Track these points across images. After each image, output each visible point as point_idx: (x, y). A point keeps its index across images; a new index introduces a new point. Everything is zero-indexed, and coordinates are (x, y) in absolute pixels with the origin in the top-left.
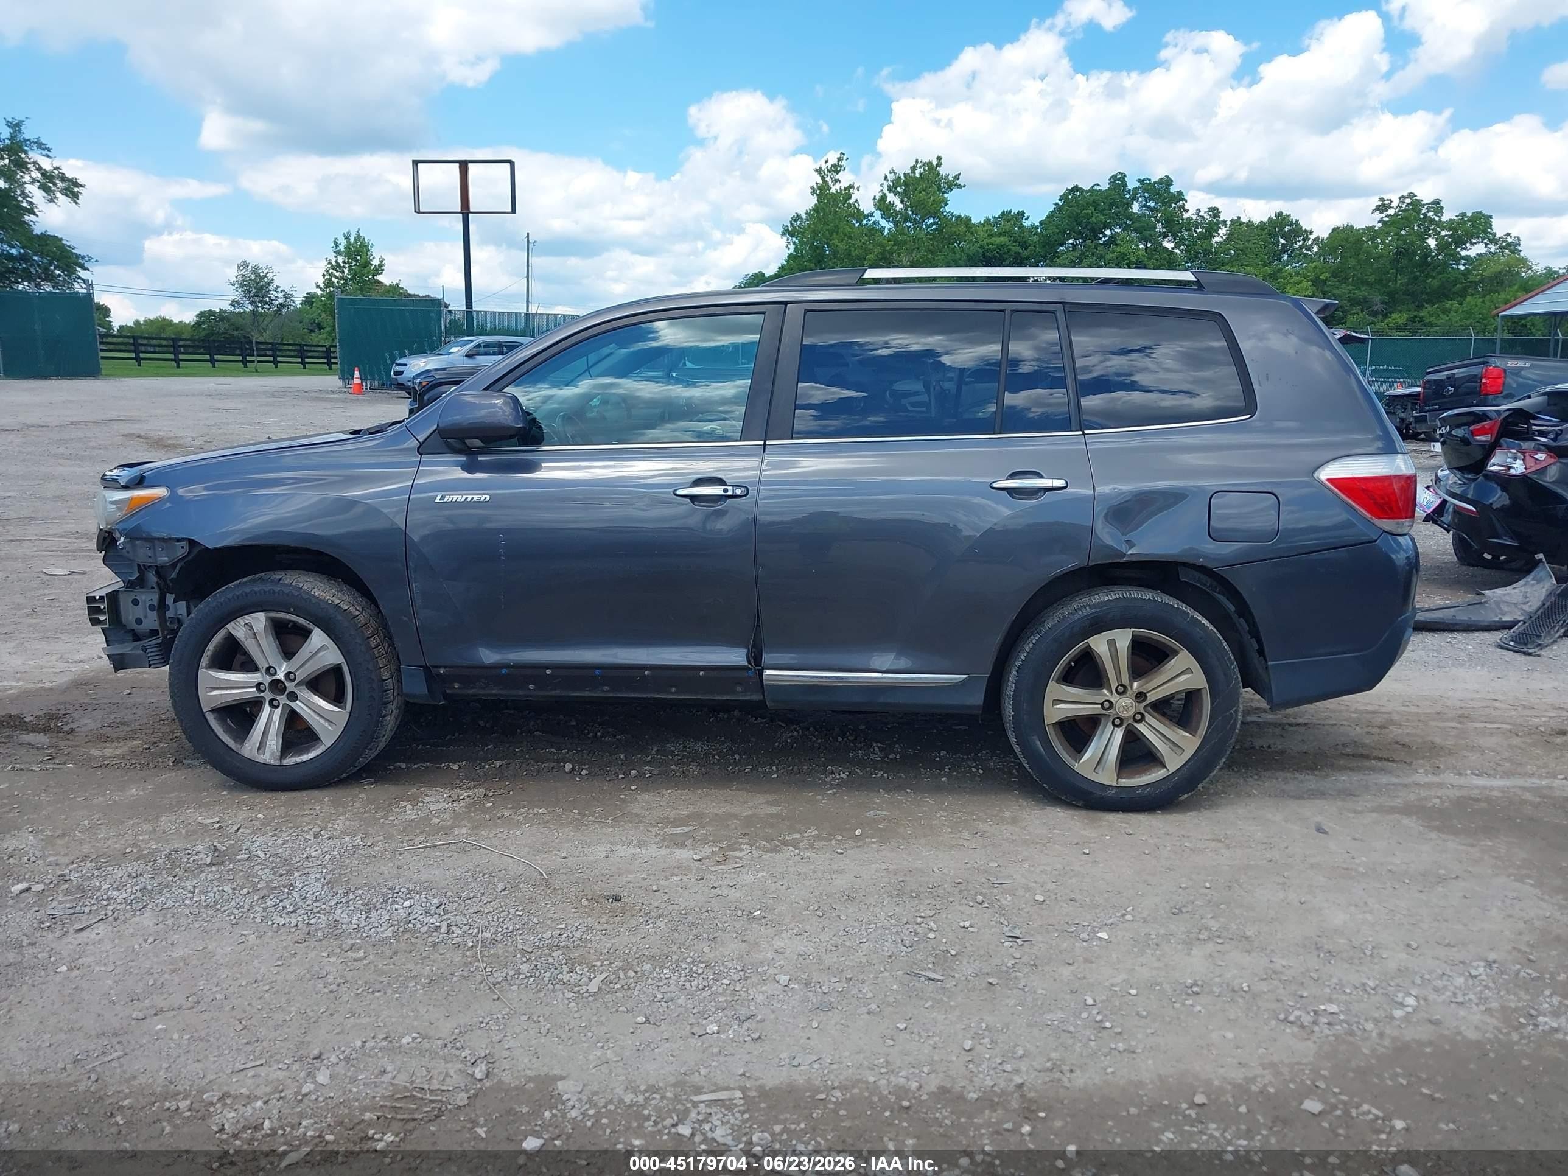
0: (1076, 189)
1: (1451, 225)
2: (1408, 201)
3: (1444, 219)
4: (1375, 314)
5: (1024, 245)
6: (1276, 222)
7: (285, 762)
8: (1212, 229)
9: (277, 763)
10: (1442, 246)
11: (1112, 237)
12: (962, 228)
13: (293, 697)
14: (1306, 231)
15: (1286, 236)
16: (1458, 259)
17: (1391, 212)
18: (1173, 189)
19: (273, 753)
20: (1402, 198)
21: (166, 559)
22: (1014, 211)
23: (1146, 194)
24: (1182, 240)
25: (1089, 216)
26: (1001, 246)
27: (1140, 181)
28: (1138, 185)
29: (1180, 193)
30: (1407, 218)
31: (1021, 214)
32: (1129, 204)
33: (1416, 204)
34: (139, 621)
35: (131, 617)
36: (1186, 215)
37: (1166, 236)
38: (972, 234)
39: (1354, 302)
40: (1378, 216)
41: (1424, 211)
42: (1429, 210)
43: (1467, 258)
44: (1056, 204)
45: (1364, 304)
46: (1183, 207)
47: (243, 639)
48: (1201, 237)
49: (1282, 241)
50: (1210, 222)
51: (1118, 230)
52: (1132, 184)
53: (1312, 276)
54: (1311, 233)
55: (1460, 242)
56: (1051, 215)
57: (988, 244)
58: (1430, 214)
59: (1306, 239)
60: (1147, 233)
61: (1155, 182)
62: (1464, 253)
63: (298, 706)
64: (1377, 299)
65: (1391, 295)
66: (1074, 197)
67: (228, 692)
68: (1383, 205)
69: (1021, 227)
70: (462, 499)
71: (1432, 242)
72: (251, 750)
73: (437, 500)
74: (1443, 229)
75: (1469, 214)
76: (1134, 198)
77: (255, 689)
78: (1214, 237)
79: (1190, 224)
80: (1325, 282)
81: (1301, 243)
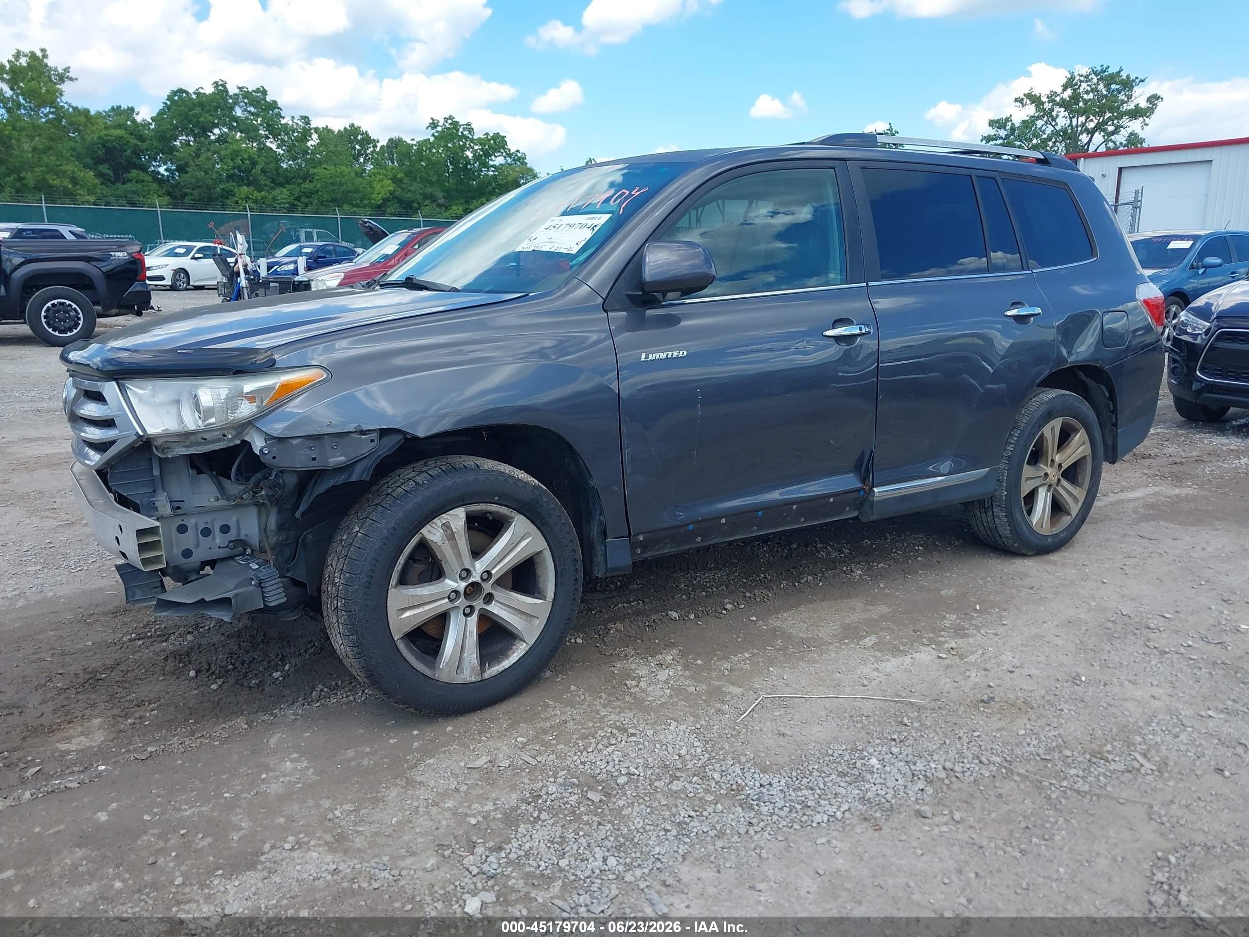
0: (181, 91)
1: (480, 141)
2: (450, 121)
3: (475, 137)
4: (440, 206)
5: (142, 139)
6: (350, 131)
7: (486, 675)
8: (306, 134)
9: (479, 678)
10: (477, 157)
11: (221, 136)
12: (82, 119)
13: (489, 598)
14: (374, 140)
15: (361, 143)
16: (488, 167)
17: (439, 129)
18: (268, 99)
19: (473, 669)
20: (446, 119)
21: (343, 458)
22: (124, 106)
23: (246, 101)
24: (283, 141)
25: (197, 116)
26: (121, 138)
27: (239, 88)
28: (237, 91)
29: (275, 102)
30: (451, 135)
31: (132, 110)
32: (232, 108)
33: (455, 125)
34: (187, 553)
35: (175, 551)
36: (283, 122)
37: (268, 138)
38: (93, 124)
39: (425, 197)
40: (431, 131)
41: (461, 130)
42: (464, 129)
43: (494, 166)
44: (164, 103)
45: (433, 198)
46: (279, 114)
47: (440, 543)
48: (298, 139)
49: (358, 147)
50: (304, 128)
51: (226, 130)
52: (232, 90)
53: (390, 175)
54: (378, 142)
55: (487, 155)
56: (161, 113)
57: (106, 135)
58: (466, 133)
59: (375, 146)
60: (252, 134)
61: (253, 91)
62: (491, 163)
63: (494, 608)
64: (440, 195)
65: (447, 191)
66: (181, 98)
67: (421, 610)
68: (433, 123)
69: (134, 121)
70: (663, 356)
71: (469, 154)
72: (450, 671)
73: (643, 359)
74: (476, 144)
75: (491, 135)
76: (236, 103)
77: (447, 600)
78: (308, 141)
79: (286, 129)
80: (401, 180)
81: (372, 149)
